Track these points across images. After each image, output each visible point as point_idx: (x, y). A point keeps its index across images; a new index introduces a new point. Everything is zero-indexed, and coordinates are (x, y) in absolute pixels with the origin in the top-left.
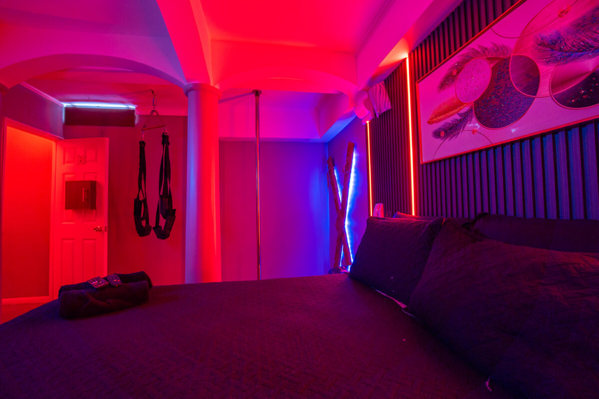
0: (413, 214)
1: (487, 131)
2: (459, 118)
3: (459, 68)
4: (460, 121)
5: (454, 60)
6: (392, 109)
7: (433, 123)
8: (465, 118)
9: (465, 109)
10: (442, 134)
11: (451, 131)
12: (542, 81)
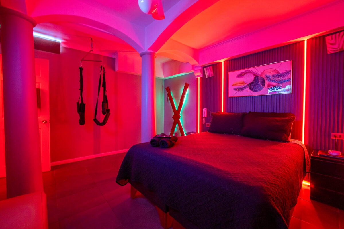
0: (223, 111)
1: (251, 92)
2: (243, 86)
3: (245, 73)
4: (243, 88)
5: (243, 71)
6: (213, 76)
7: (233, 86)
8: (245, 87)
9: (245, 85)
10: (237, 90)
11: (240, 89)
12: (266, 84)
